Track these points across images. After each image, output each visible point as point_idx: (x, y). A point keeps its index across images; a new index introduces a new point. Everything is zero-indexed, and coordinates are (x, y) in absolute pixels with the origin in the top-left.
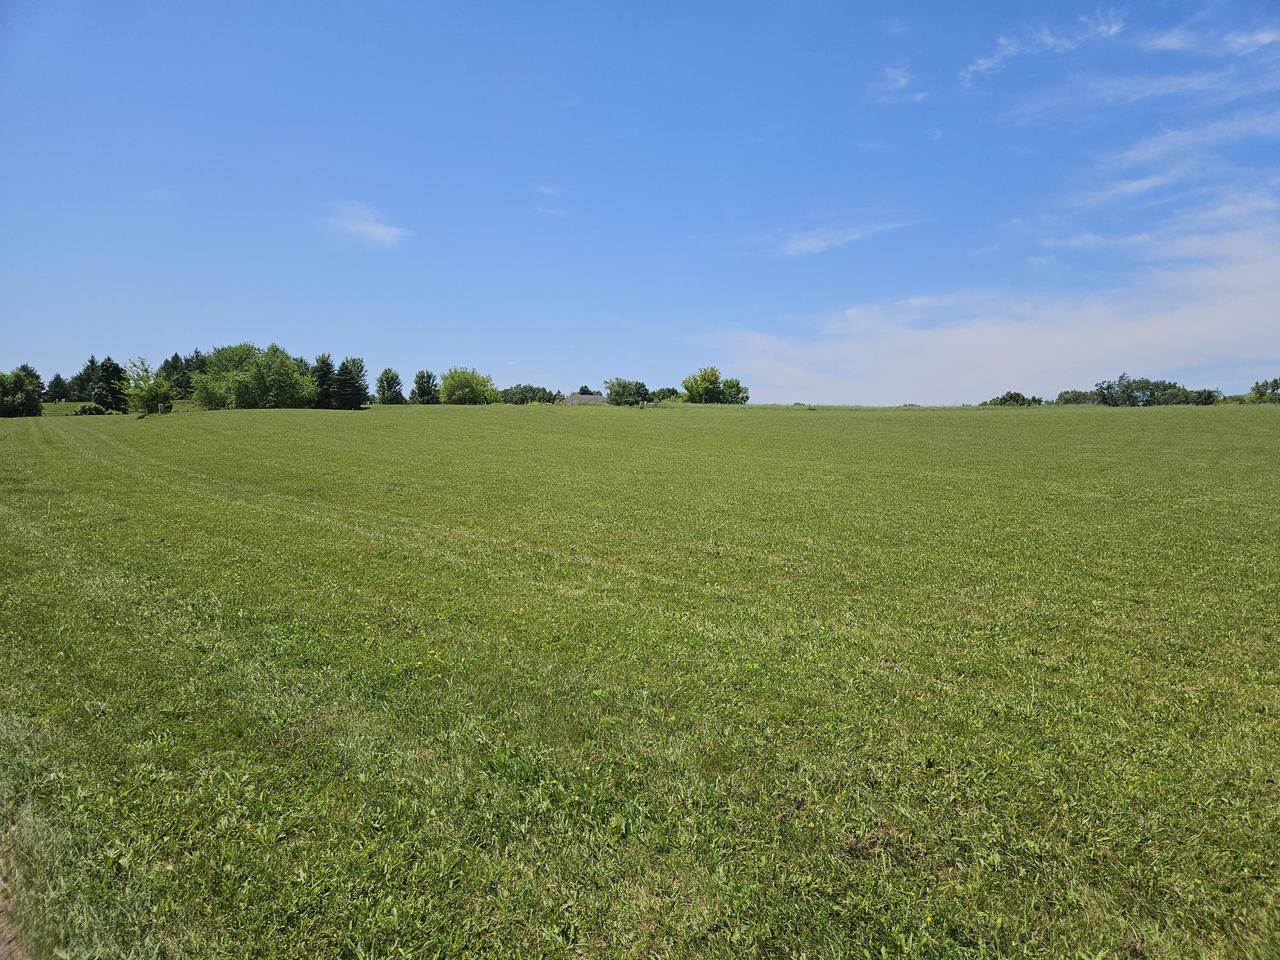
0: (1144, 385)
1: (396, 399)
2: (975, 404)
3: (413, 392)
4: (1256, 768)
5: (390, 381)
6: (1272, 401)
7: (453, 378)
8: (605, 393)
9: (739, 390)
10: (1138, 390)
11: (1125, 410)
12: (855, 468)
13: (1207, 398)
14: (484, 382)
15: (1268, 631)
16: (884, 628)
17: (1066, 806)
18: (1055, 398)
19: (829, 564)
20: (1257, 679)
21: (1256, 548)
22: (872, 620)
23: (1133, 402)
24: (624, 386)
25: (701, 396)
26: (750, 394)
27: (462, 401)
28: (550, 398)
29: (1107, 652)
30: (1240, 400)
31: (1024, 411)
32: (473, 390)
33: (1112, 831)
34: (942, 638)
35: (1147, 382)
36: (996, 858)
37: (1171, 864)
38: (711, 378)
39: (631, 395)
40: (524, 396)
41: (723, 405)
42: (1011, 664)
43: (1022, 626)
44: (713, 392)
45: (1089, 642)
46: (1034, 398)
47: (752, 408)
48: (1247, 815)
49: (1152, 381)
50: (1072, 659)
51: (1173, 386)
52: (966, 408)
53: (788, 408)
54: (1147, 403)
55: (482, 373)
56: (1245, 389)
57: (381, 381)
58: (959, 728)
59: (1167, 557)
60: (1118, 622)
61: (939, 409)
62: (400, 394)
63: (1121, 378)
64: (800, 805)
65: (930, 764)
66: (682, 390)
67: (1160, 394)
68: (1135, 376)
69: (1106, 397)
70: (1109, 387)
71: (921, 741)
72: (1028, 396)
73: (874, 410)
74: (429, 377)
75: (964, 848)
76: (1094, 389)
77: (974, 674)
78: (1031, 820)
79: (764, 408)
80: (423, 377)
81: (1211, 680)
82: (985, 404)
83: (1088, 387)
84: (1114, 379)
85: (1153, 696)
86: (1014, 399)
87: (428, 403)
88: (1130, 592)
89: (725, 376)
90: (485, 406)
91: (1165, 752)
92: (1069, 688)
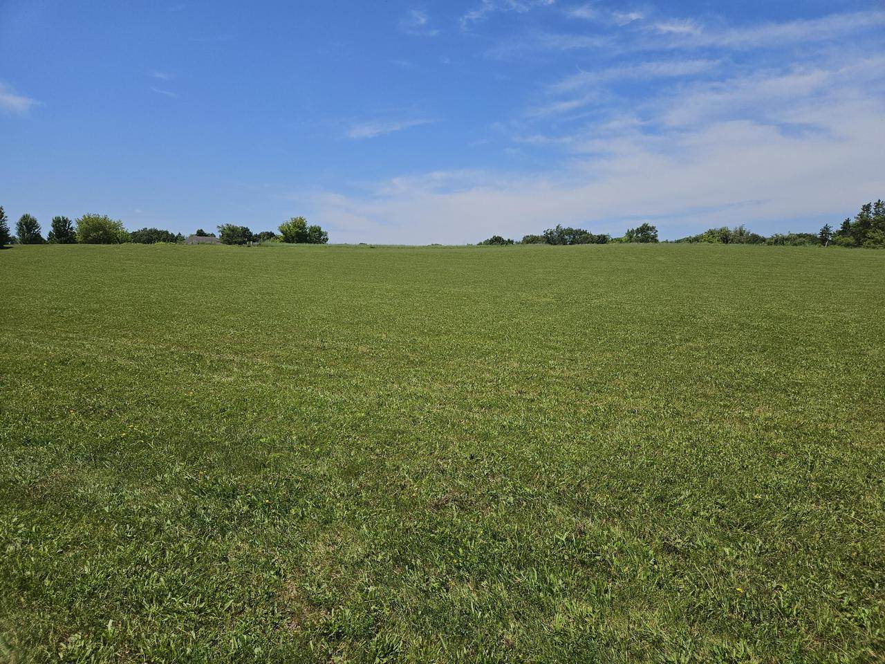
0: (570, 232)
1: (37, 239)
2: (475, 243)
3: (50, 234)
4: (632, 440)
5: (28, 225)
6: (636, 241)
7: (87, 223)
8: (218, 235)
9: (321, 234)
10: (567, 234)
11: (560, 248)
12: (406, 287)
13: (603, 240)
14: (116, 226)
15: (636, 371)
16: (436, 386)
17: (543, 469)
18: (521, 240)
19: (398, 350)
20: (632, 396)
21: (629, 327)
22: (429, 382)
23: (564, 242)
24: (233, 230)
25: (293, 238)
26: (329, 236)
27: (96, 241)
29: (558, 389)
30: (620, 241)
31: (504, 248)
32: (106, 233)
33: (567, 479)
34: (470, 389)
35: (571, 230)
36: (511, 499)
37: (595, 490)
38: (300, 224)
39: (239, 237)
40: (151, 237)
41: (310, 245)
42: (509, 399)
43: (513, 378)
44: (301, 235)
45: (548, 384)
47: (331, 246)
48: (629, 463)
49: (574, 229)
50: (540, 394)
51: (585, 232)
52: (470, 246)
53: (356, 247)
54: (572, 243)
55: (113, 218)
56: (622, 234)
57: (20, 224)
58: (486, 437)
59: (586, 334)
60: (563, 372)
61: (454, 247)
62: (38, 235)
63: (558, 227)
64: (403, 487)
65: (472, 458)
66: (278, 233)
67: (578, 237)
68: (565, 226)
69: (549, 239)
70: (551, 233)
71: (466, 445)
72: (506, 239)
73: (413, 248)
74: (65, 221)
75: (495, 496)
76: (543, 234)
77: (490, 407)
78: (527, 479)
79: (339, 246)
80: (60, 221)
81: (610, 399)
82: (481, 244)
83: (539, 233)
84: (554, 228)
85: (582, 410)
86: (497, 241)
87: (65, 242)
88: (568, 355)
89: (310, 223)
90: (118, 245)
91: (589, 437)
92: (540, 410)
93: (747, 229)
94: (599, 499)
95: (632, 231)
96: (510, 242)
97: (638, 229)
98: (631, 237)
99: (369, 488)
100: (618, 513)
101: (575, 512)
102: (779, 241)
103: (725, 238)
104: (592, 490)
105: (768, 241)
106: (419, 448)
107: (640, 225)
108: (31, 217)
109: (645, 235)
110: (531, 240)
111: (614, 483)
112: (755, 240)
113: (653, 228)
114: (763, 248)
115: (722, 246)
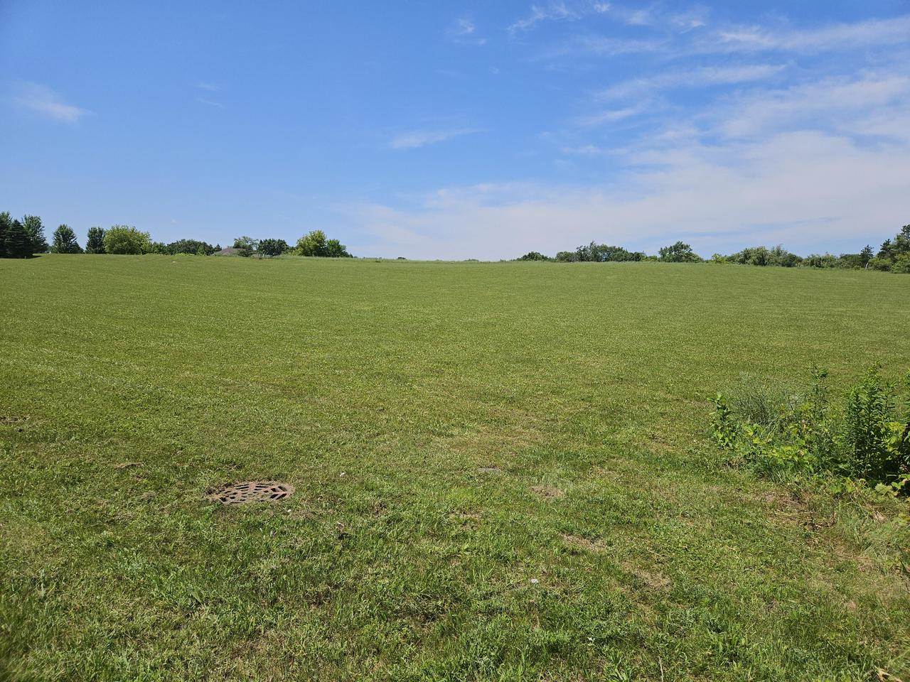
0: (604, 249)
1: (75, 249)
3: (89, 245)
5: (65, 235)
6: (669, 260)
10: (601, 251)
11: (593, 264)
13: (637, 257)
18: (554, 256)
23: (597, 259)
25: (312, 251)
27: (122, 252)
28: (209, 250)
30: (654, 259)
32: (130, 243)
35: (606, 247)
38: (318, 238)
40: (187, 249)
44: (320, 248)
49: (609, 246)
51: (620, 250)
54: (607, 260)
55: (141, 230)
56: (656, 253)
57: (57, 234)
62: (76, 245)
63: (592, 244)
67: (613, 254)
68: (599, 244)
69: (582, 256)
70: (584, 250)
74: (101, 232)
80: (95, 232)
83: (574, 250)
84: (586, 244)
86: (532, 256)
90: (141, 255)
93: (784, 248)
95: (666, 250)
97: (671, 247)
98: (664, 256)
102: (816, 263)
103: (761, 259)
105: (803, 262)
107: (673, 244)
108: (68, 227)
109: (678, 254)
110: (564, 257)
112: (791, 261)
113: (687, 246)
114: (799, 269)
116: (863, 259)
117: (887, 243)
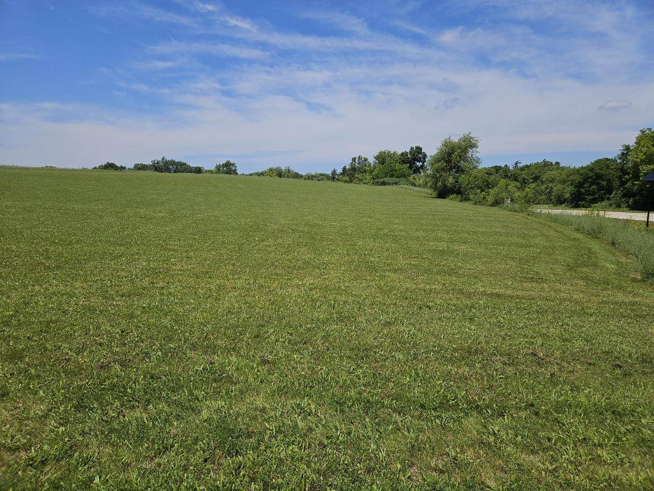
0: (173, 163)
2: (90, 167)
4: (236, 305)
6: (223, 173)
10: (171, 165)
11: (166, 175)
13: (199, 170)
15: (233, 262)
16: (78, 284)
17: (180, 331)
18: (132, 167)
20: (232, 278)
21: (226, 233)
22: (69, 282)
23: (169, 171)
29: (181, 278)
30: (211, 172)
31: (118, 173)
33: (197, 334)
34: (109, 284)
35: (174, 162)
36: (160, 353)
37: (217, 338)
42: (144, 289)
43: (145, 274)
45: (173, 275)
46: (121, 166)
48: (236, 319)
49: (176, 161)
50: (168, 283)
51: (185, 164)
54: (175, 172)
56: (213, 167)
58: (131, 316)
59: (195, 239)
60: (182, 266)
61: (70, 170)
63: (163, 159)
64: (68, 360)
65: (123, 332)
67: (180, 167)
68: (169, 158)
69: (157, 167)
70: (158, 163)
71: (116, 324)
72: (119, 165)
75: (147, 353)
76: (151, 163)
77: (129, 296)
78: (170, 339)
81: (218, 281)
82: (95, 168)
83: (148, 162)
84: (160, 159)
85: (200, 290)
86: (110, 166)
88: (184, 254)
91: (208, 307)
92: (170, 293)
93: (292, 168)
94: (220, 342)
95: (220, 165)
96: (123, 168)
97: (223, 164)
98: (219, 170)
99: (36, 365)
100: (233, 349)
101: (206, 353)
102: (310, 177)
103: (280, 174)
104: (215, 338)
105: (304, 177)
106: (74, 331)
107: (224, 162)
109: (228, 168)
110: (140, 167)
111: (228, 332)
112: (297, 176)
113: (234, 164)
114: (302, 181)
115: (278, 179)
116: (333, 177)
117: (344, 168)
